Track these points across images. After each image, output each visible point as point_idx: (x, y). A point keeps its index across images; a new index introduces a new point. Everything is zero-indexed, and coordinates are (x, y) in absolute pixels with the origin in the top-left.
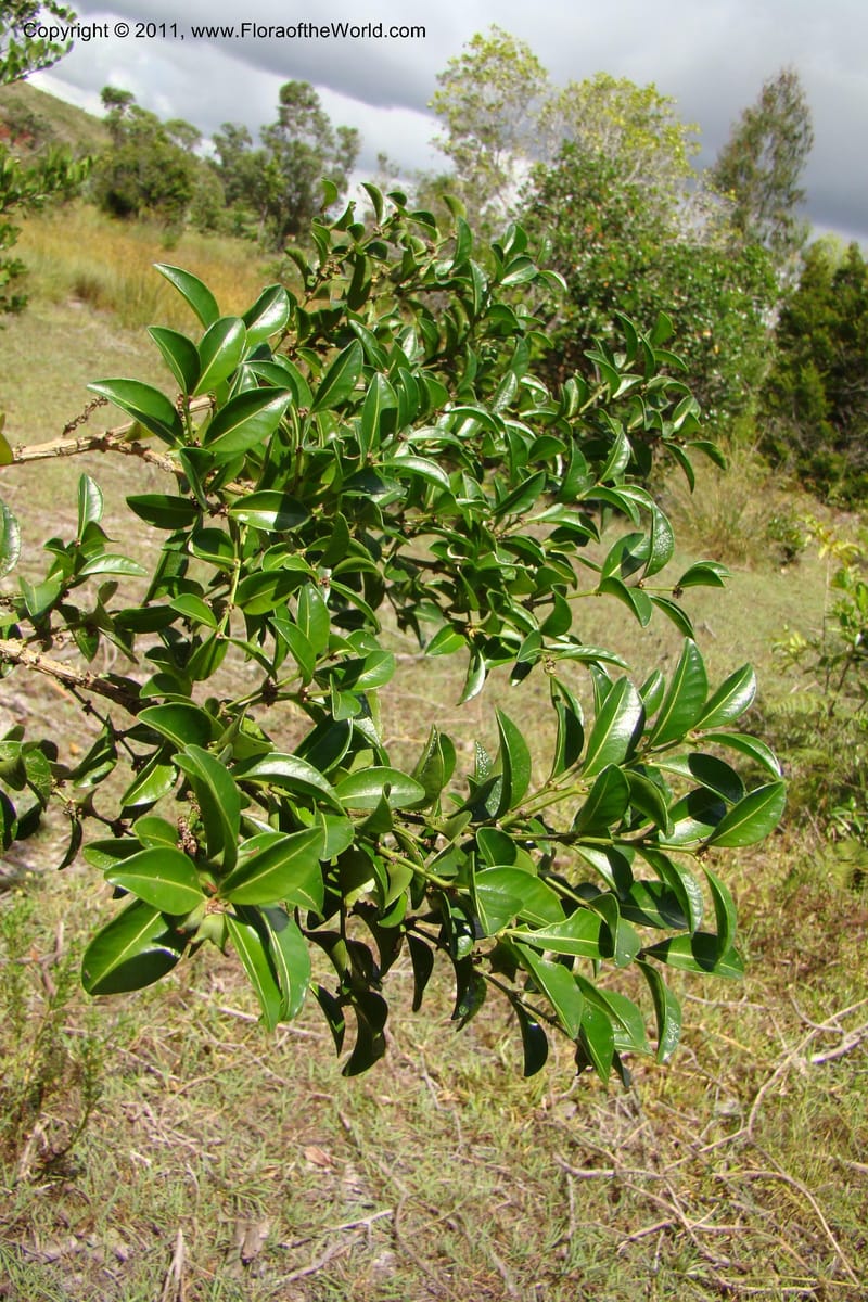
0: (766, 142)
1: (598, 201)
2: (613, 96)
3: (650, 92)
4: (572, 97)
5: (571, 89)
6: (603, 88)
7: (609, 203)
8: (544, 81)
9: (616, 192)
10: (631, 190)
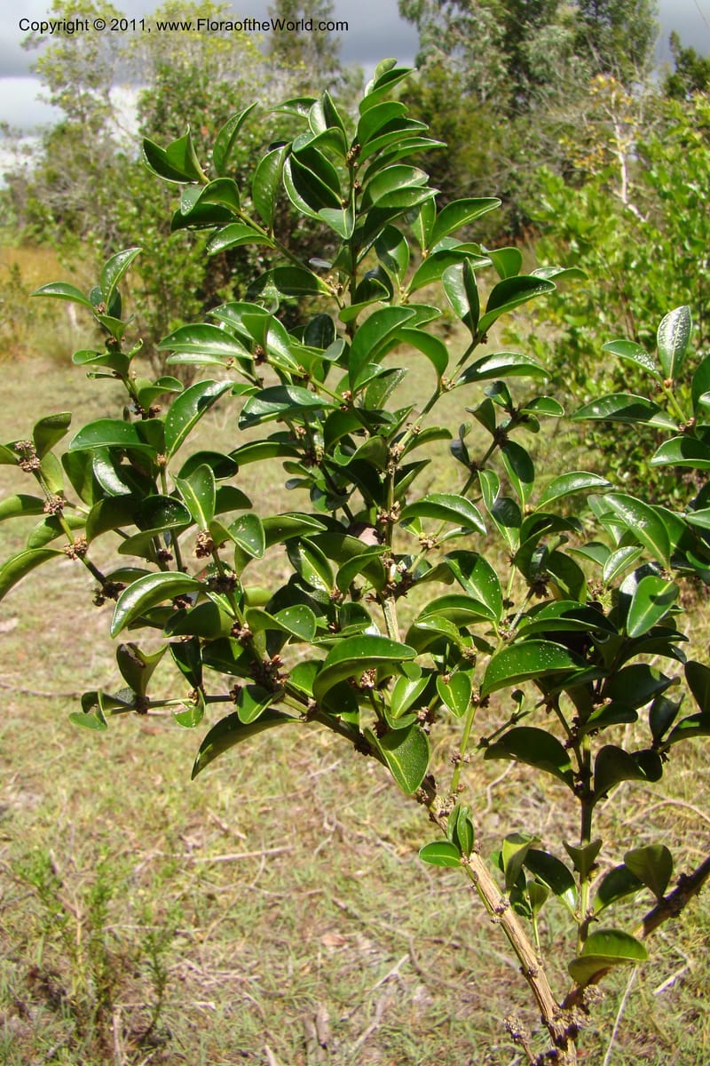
1: (203, 106)
9: (213, 95)
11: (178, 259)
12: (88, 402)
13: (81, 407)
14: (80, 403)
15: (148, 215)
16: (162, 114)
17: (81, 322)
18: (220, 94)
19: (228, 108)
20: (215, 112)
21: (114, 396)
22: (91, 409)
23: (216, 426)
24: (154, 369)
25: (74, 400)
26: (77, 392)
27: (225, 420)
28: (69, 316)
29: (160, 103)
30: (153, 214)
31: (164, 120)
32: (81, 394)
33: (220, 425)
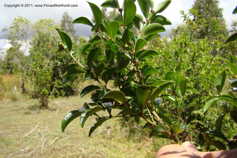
0: (66, 24)
1: (48, 41)
2: (44, 22)
3: (50, 20)
4: (36, 24)
5: (36, 23)
6: (42, 21)
7: (51, 41)
8: (30, 23)
9: (51, 39)
10: (53, 37)
11: (45, 74)
12: (22, 109)
13: (20, 110)
14: (20, 109)
15: (38, 64)
16: (39, 43)
17: (18, 91)
18: (52, 39)
19: (54, 42)
20: (51, 42)
21: (28, 107)
22: (23, 111)
23: (55, 114)
24: (39, 101)
25: (18, 109)
26: (18, 107)
27: (57, 112)
28: (15, 89)
29: (39, 40)
30: (39, 64)
31: (40, 44)
32: (20, 107)
33: (56, 114)
